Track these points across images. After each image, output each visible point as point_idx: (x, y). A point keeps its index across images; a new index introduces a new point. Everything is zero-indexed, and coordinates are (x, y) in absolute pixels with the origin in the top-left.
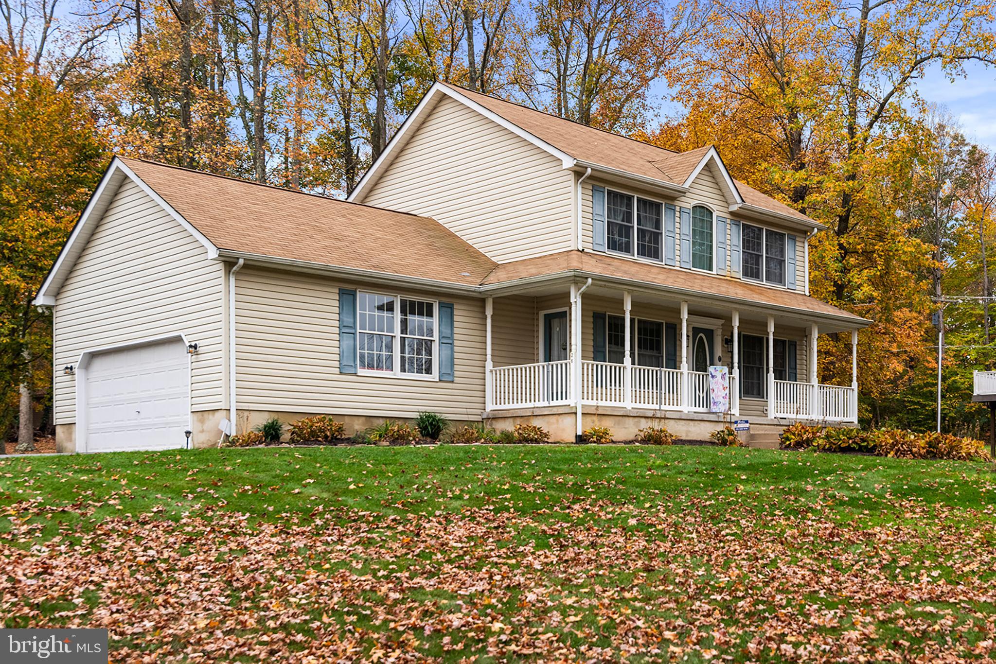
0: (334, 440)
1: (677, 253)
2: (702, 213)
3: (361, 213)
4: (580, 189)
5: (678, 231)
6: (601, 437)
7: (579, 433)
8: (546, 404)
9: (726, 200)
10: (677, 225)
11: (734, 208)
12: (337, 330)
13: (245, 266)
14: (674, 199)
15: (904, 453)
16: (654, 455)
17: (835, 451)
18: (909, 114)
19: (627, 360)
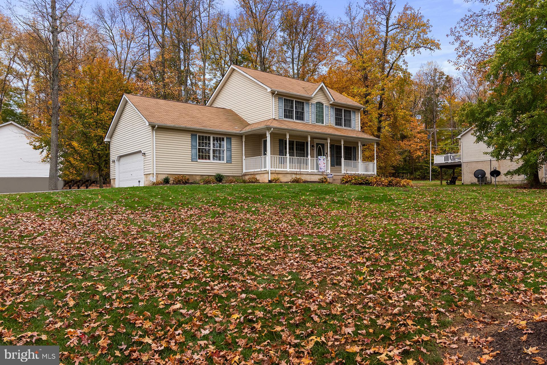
0: (186, 182)
1: (310, 118)
2: (320, 105)
3: (205, 109)
4: (274, 99)
5: (310, 111)
6: (276, 180)
7: (270, 179)
8: (260, 170)
9: (328, 100)
10: (310, 109)
11: (331, 102)
12: (190, 147)
13: (158, 128)
14: (309, 100)
15: (380, 185)
16: (298, 187)
17: (357, 184)
18: (402, 67)
19: (288, 155)
